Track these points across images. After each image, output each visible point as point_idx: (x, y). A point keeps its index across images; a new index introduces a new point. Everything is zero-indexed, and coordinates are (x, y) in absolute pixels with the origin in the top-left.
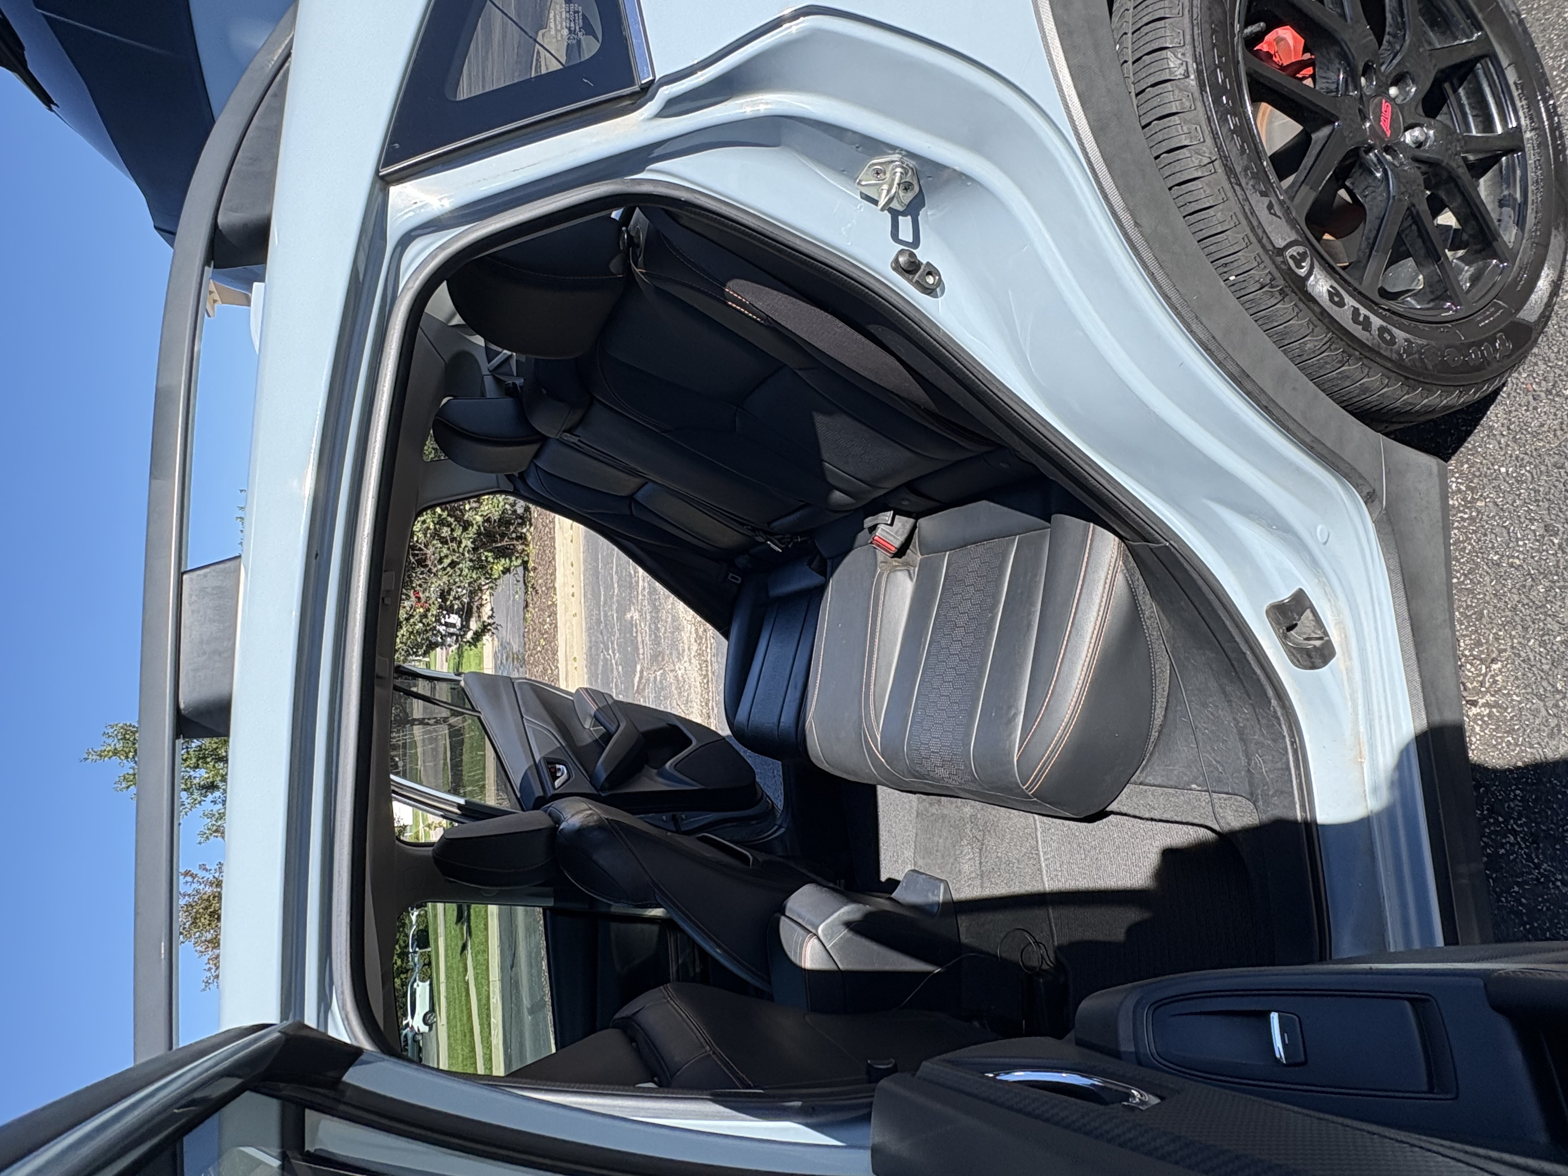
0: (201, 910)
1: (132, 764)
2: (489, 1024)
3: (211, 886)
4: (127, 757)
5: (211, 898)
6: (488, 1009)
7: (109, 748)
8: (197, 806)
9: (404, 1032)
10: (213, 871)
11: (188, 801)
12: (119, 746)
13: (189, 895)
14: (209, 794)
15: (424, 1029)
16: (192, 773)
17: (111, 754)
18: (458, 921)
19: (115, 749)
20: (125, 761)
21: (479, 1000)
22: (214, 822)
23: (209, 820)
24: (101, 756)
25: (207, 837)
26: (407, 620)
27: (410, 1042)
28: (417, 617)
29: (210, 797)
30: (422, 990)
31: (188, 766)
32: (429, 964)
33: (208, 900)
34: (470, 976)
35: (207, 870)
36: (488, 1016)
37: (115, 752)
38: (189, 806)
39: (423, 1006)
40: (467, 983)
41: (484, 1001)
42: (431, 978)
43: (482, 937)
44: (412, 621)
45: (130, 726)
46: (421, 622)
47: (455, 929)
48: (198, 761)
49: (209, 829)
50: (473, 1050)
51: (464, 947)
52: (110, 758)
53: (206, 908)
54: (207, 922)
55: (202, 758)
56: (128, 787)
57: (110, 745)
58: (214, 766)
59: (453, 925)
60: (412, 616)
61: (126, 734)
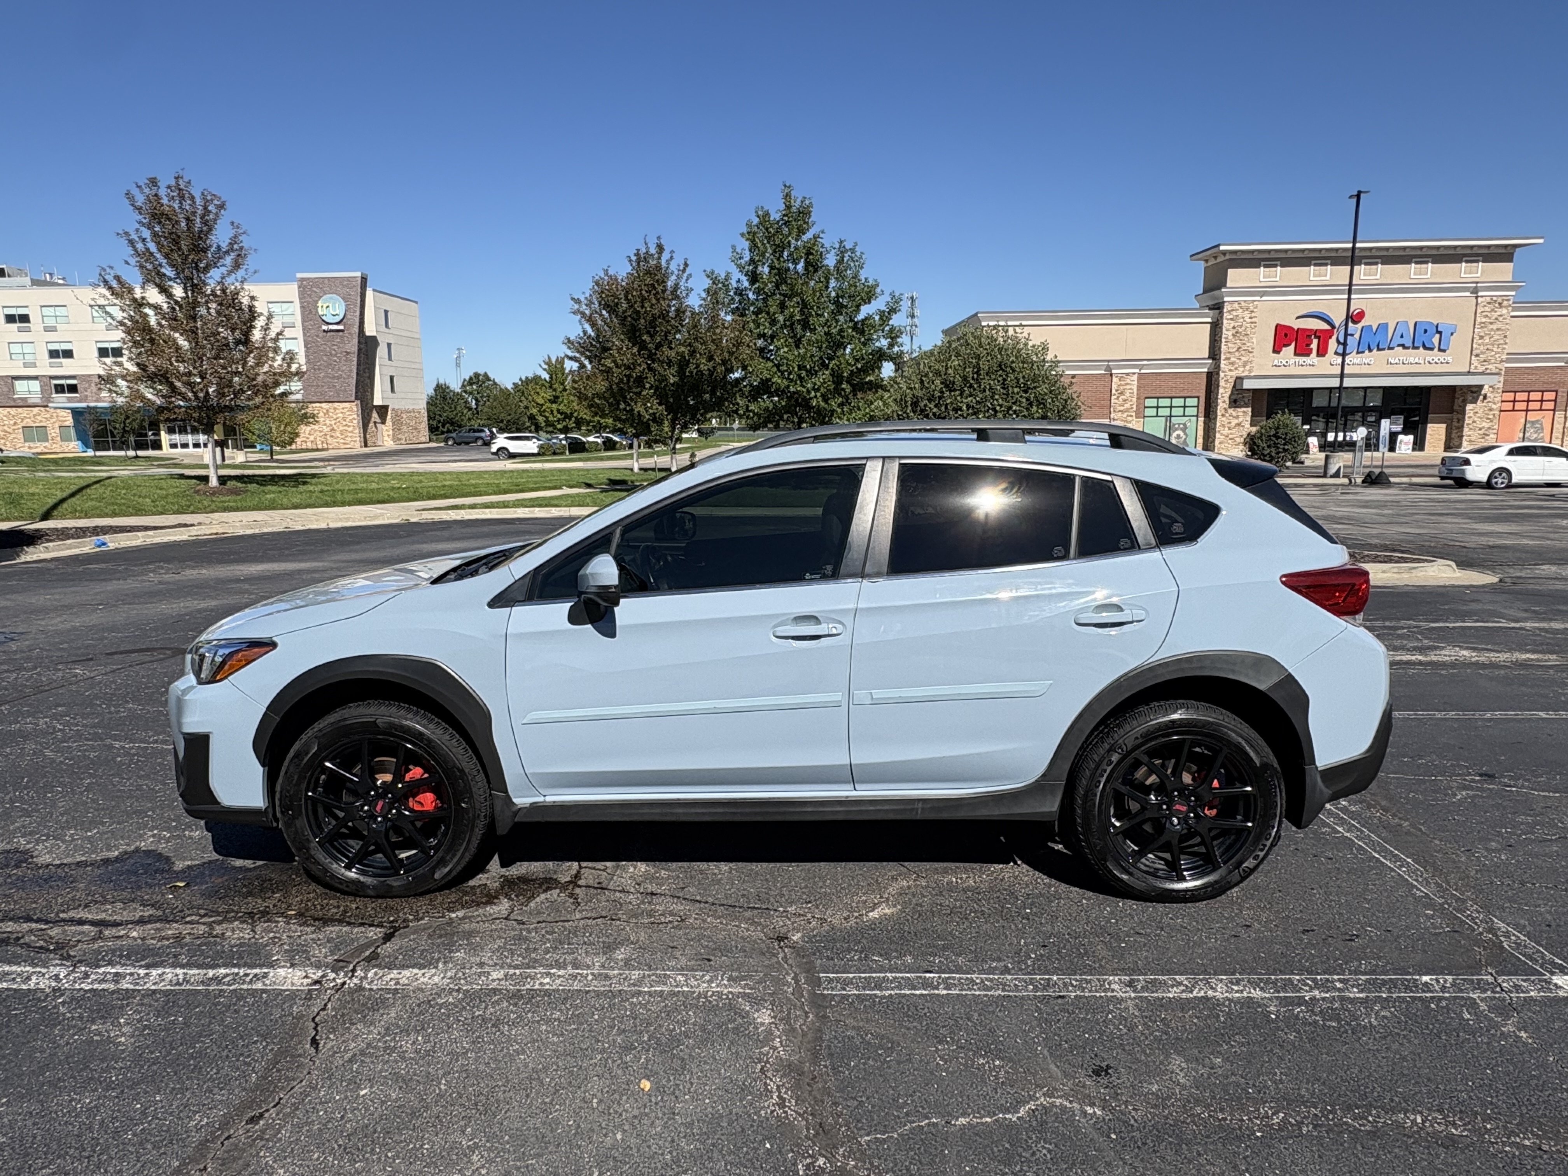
0: (656, 277)
1: (778, 219)
2: (533, 506)
3: (675, 284)
4: (784, 215)
5: (664, 285)
6: (546, 506)
7: (792, 203)
8: (739, 269)
9: (486, 430)
10: (686, 284)
11: (743, 262)
12: (794, 209)
13: (668, 268)
14: (748, 277)
15: (494, 448)
16: (767, 265)
17: (788, 203)
18: (610, 480)
19: (791, 208)
20: (780, 214)
21: (551, 498)
22: (721, 281)
23: (724, 278)
24: (786, 196)
25: (709, 277)
27: (477, 434)
29: (744, 279)
30: (531, 446)
31: (773, 262)
32: (554, 454)
33: (664, 282)
34: (566, 491)
35: (687, 279)
36: (540, 506)
37: (788, 207)
38: (739, 263)
39: (515, 447)
40: (560, 488)
41: (553, 502)
42: (543, 454)
43: (608, 501)
45: (810, 217)
47: (603, 477)
48: (778, 269)
49: (716, 278)
50: (506, 492)
51: (589, 486)
52: (784, 202)
53: (657, 281)
54: (647, 283)
56: (759, 216)
57: (795, 203)
58: (772, 281)
59: (607, 476)
61: (804, 213)
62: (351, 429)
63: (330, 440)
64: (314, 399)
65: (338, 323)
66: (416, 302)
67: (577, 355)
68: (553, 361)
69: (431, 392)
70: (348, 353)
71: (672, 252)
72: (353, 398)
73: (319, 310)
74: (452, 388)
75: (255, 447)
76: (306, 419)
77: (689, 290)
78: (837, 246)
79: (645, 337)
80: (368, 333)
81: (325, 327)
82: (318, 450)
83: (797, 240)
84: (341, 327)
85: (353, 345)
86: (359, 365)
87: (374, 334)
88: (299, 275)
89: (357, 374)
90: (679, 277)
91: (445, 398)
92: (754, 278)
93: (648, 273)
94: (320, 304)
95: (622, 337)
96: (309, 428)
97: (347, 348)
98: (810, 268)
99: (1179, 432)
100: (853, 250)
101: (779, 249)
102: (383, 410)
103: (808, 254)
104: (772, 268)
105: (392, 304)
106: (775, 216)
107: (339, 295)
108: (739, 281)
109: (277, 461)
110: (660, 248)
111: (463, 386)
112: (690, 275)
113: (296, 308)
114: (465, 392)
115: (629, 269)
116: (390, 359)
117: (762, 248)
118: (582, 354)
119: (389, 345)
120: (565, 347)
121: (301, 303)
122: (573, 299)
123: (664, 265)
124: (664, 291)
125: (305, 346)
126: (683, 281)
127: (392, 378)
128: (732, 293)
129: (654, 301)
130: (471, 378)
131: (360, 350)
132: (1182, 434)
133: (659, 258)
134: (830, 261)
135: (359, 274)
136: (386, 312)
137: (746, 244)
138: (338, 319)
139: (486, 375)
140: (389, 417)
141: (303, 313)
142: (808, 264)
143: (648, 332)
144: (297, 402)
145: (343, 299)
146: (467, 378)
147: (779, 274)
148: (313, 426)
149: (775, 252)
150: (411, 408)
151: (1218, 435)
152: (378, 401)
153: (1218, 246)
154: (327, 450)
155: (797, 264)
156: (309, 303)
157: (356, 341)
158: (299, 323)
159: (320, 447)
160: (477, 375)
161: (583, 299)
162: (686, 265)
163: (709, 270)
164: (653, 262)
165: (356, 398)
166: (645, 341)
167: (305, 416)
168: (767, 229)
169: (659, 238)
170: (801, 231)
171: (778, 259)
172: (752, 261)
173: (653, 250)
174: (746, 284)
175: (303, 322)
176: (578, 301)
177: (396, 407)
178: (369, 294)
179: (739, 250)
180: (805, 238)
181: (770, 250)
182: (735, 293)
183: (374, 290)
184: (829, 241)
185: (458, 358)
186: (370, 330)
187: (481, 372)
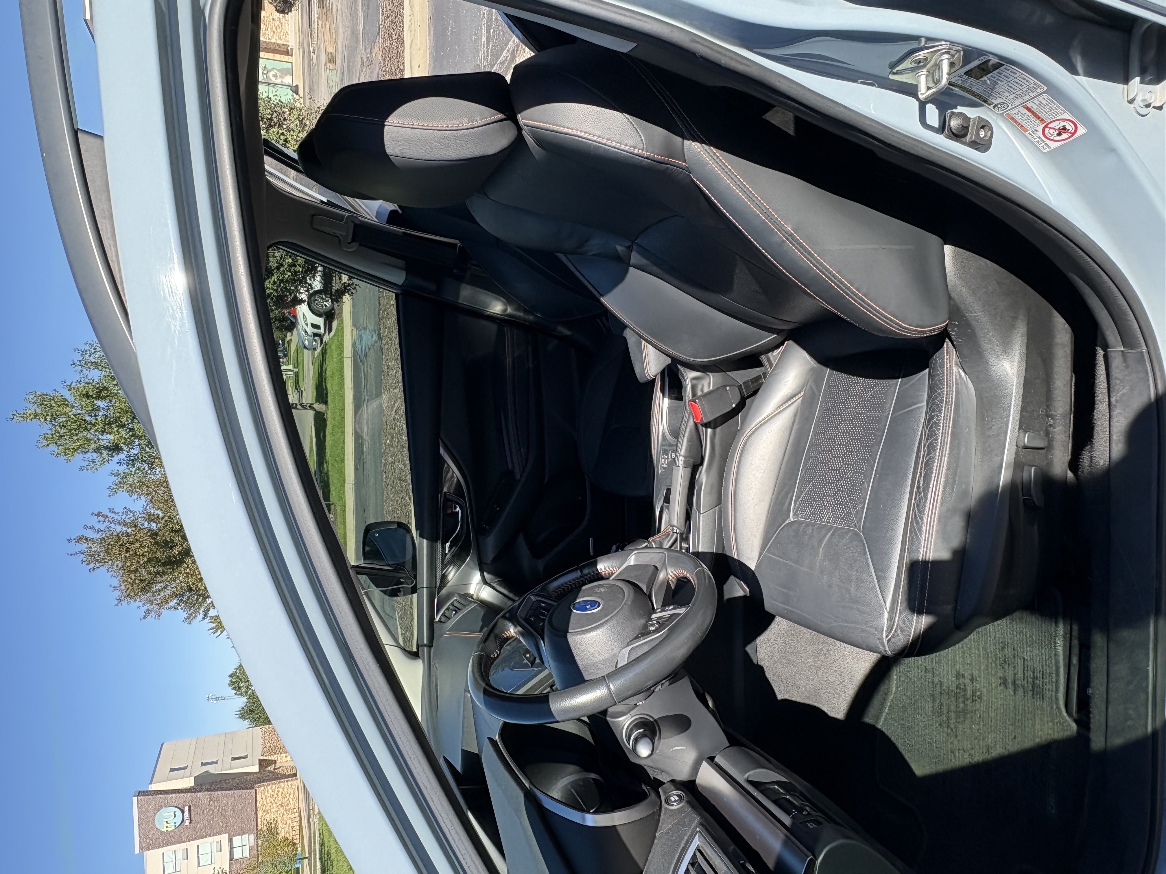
0: (112, 543)
1: (50, 426)
3: (120, 525)
4: (46, 420)
5: (120, 535)
7: (30, 412)
8: (106, 463)
10: (121, 514)
11: (98, 459)
12: (39, 411)
13: (102, 531)
14: (114, 454)
16: (100, 436)
17: (32, 416)
19: (36, 413)
20: (44, 424)
22: (120, 480)
23: (116, 478)
24: (24, 418)
25: (115, 491)
26: (278, 268)
28: (286, 266)
29: (116, 458)
31: (97, 430)
33: (118, 535)
35: (115, 513)
37: (36, 415)
38: (99, 464)
44: (282, 269)
45: (47, 395)
46: (290, 271)
48: (104, 426)
49: (116, 485)
52: (31, 420)
53: (116, 542)
54: (118, 552)
55: (108, 424)
56: (48, 445)
57: (31, 410)
58: (118, 431)
60: (282, 265)
61: (44, 401)
62: (281, 790)
63: (291, 806)
64: (254, 824)
65: (183, 812)
66: (163, 744)
67: (201, 611)
68: (214, 625)
69: (247, 723)
70: (211, 800)
71: (85, 527)
72: (253, 791)
73: (169, 829)
74: (243, 705)
75: (298, 868)
76: (272, 830)
77: (127, 511)
78: (80, 368)
79: (176, 551)
80: (193, 784)
81: (187, 823)
82: (300, 816)
83: (73, 407)
84: (187, 808)
85: (203, 797)
86: (222, 789)
87: (192, 779)
88: (137, 851)
89: (230, 790)
90: (112, 521)
91: (252, 711)
92: (116, 448)
93: (107, 552)
94: (165, 830)
95: (176, 573)
96: (281, 825)
97: (206, 801)
98: (103, 394)
99: (271, 75)
100: (83, 352)
101: (83, 425)
102: (263, 764)
103: (87, 396)
104: (103, 432)
105: (163, 768)
106: (47, 428)
107: (155, 814)
108: (120, 463)
109: (310, 854)
110: (80, 539)
111: (241, 694)
112: (112, 510)
113: (168, 850)
114: (247, 692)
115: (103, 570)
116: (216, 762)
117: (81, 442)
118: (200, 605)
119: (203, 764)
120: (195, 622)
121: (164, 846)
122: (145, 617)
123: (97, 536)
124: (128, 535)
125: (205, 837)
126: (116, 517)
127: (234, 759)
128: (133, 470)
129: (138, 544)
130: (235, 688)
131: (207, 790)
132: (272, 73)
133: (92, 540)
134: (96, 375)
135: (135, 799)
136: (172, 770)
137: (79, 456)
138: (179, 813)
139: (231, 676)
140: (270, 758)
141: (174, 843)
142: (99, 397)
143: (171, 548)
144: (257, 839)
145: (159, 809)
146: (234, 692)
147: (110, 424)
148: (279, 821)
149: (86, 429)
150: (261, 740)
151: (273, 41)
152: (256, 769)
153: (85, 20)
154: (299, 808)
155: (98, 407)
156: (163, 840)
157: (199, 794)
158: (184, 845)
159: (297, 814)
160: (232, 684)
161: (146, 608)
162: (99, 514)
163: (108, 492)
164: (96, 547)
165: (253, 788)
166: (180, 553)
167: (269, 829)
168: (61, 436)
169: (70, 541)
170: (64, 403)
171: (94, 425)
172: (97, 450)
173: (84, 546)
174: (122, 456)
175: (182, 842)
176: (147, 612)
177: (261, 753)
178: (154, 787)
179: (85, 464)
180: (71, 400)
181: (85, 434)
182: (133, 466)
183: (151, 783)
184: (73, 376)
185: (217, 699)
186: (189, 783)
187: (228, 680)
